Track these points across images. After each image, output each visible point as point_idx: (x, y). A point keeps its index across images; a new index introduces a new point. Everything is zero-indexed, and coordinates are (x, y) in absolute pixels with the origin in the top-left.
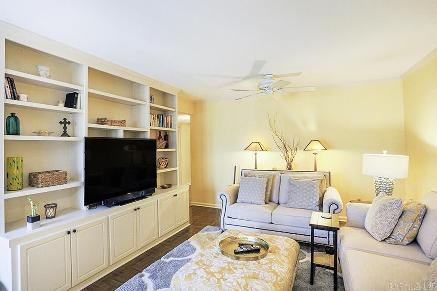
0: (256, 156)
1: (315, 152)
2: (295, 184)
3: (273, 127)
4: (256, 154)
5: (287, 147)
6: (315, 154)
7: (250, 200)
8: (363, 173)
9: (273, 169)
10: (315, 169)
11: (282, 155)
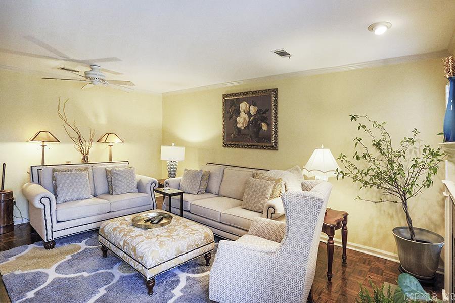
0: (43, 149)
1: (111, 144)
2: (118, 172)
3: (63, 115)
4: (43, 146)
5: (82, 138)
6: (111, 146)
7: (76, 197)
8: (161, 159)
9: (68, 162)
10: (111, 160)
11: (77, 147)
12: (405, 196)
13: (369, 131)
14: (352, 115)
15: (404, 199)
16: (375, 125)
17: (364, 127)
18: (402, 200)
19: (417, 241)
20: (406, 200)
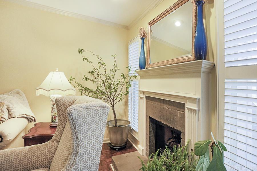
12: (114, 102)
13: (91, 62)
14: (79, 49)
15: (113, 104)
16: (98, 58)
17: (86, 59)
18: (112, 105)
19: (118, 126)
20: (114, 104)
